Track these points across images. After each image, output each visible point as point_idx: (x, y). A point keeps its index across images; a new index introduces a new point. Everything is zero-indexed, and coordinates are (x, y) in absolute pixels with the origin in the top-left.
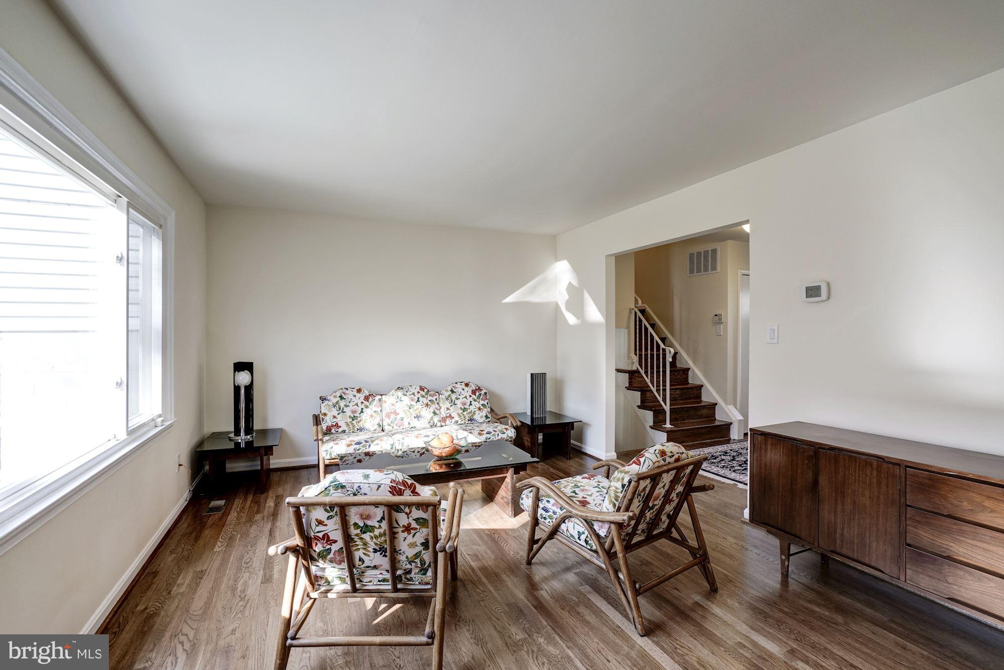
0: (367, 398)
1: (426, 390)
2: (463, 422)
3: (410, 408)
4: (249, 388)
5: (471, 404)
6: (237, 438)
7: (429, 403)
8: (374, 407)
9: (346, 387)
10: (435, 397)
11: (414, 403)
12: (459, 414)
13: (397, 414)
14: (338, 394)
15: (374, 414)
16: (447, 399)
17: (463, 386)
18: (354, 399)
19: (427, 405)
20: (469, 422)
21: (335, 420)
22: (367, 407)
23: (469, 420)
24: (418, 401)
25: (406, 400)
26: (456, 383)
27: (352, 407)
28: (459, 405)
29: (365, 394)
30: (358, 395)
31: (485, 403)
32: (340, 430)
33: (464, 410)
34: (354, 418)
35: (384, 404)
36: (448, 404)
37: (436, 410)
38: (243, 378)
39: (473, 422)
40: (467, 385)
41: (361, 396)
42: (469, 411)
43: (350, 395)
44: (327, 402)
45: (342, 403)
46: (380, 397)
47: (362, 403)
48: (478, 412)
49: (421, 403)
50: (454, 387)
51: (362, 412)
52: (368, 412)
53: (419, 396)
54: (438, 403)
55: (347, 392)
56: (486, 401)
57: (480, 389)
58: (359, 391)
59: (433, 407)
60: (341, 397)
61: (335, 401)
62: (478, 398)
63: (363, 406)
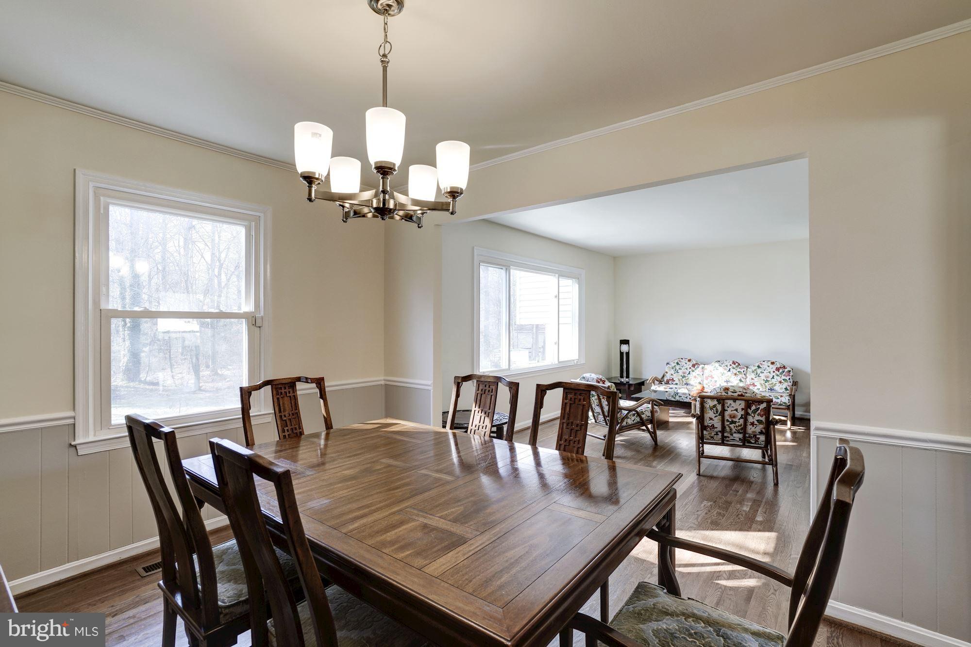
0: (694, 366)
1: (737, 364)
2: (764, 390)
3: (722, 375)
4: (628, 354)
5: (773, 378)
6: (622, 379)
7: (738, 373)
8: (698, 371)
9: (682, 358)
10: (743, 370)
11: (725, 372)
12: (761, 384)
13: (713, 378)
14: (676, 361)
15: (697, 376)
16: (753, 372)
17: (769, 364)
18: (685, 365)
19: (736, 374)
20: (769, 391)
21: (672, 376)
22: (693, 371)
23: (769, 389)
24: (729, 371)
25: (721, 369)
26: (764, 361)
27: (683, 370)
28: (763, 376)
29: (693, 363)
30: (688, 363)
31: (787, 378)
32: (674, 383)
33: (767, 381)
34: (684, 377)
35: (705, 371)
36: (753, 376)
37: (742, 379)
38: (625, 348)
39: (773, 391)
40: (773, 363)
41: (691, 364)
42: (770, 382)
43: (683, 362)
44: (669, 365)
45: (678, 367)
46: (703, 366)
47: (690, 368)
48: (778, 384)
49: (731, 372)
50: (761, 364)
51: (689, 374)
52: (694, 374)
53: (731, 367)
54: (745, 374)
55: (682, 360)
56: (788, 377)
57: (784, 367)
58: (689, 360)
59: (740, 376)
60: (678, 363)
61: (673, 365)
62: (781, 374)
63: (690, 370)
